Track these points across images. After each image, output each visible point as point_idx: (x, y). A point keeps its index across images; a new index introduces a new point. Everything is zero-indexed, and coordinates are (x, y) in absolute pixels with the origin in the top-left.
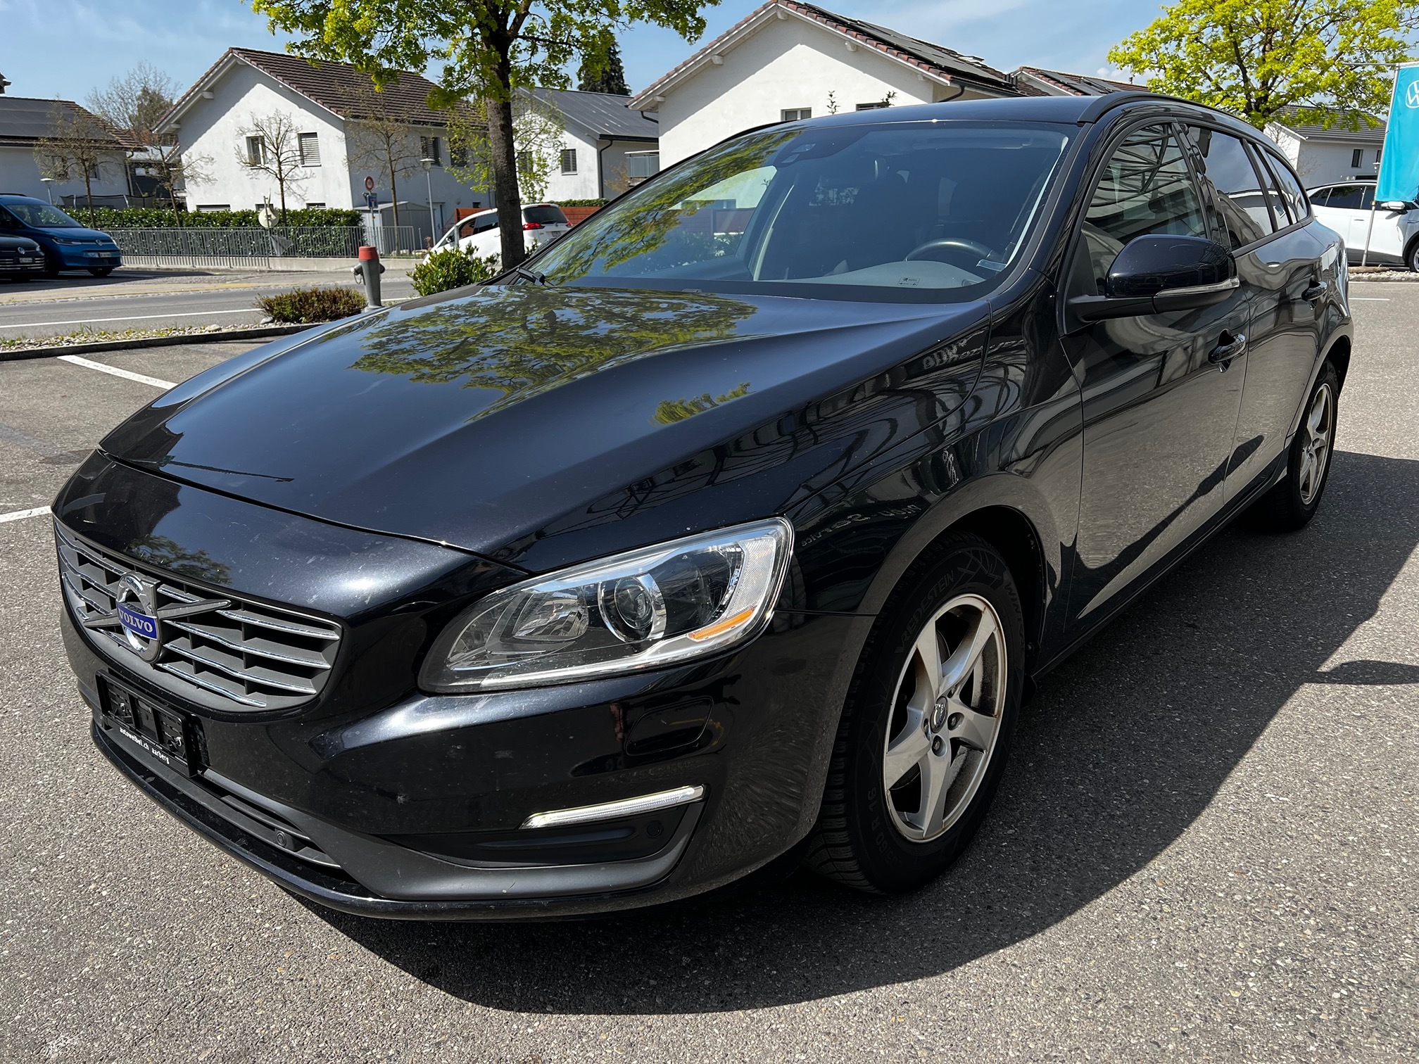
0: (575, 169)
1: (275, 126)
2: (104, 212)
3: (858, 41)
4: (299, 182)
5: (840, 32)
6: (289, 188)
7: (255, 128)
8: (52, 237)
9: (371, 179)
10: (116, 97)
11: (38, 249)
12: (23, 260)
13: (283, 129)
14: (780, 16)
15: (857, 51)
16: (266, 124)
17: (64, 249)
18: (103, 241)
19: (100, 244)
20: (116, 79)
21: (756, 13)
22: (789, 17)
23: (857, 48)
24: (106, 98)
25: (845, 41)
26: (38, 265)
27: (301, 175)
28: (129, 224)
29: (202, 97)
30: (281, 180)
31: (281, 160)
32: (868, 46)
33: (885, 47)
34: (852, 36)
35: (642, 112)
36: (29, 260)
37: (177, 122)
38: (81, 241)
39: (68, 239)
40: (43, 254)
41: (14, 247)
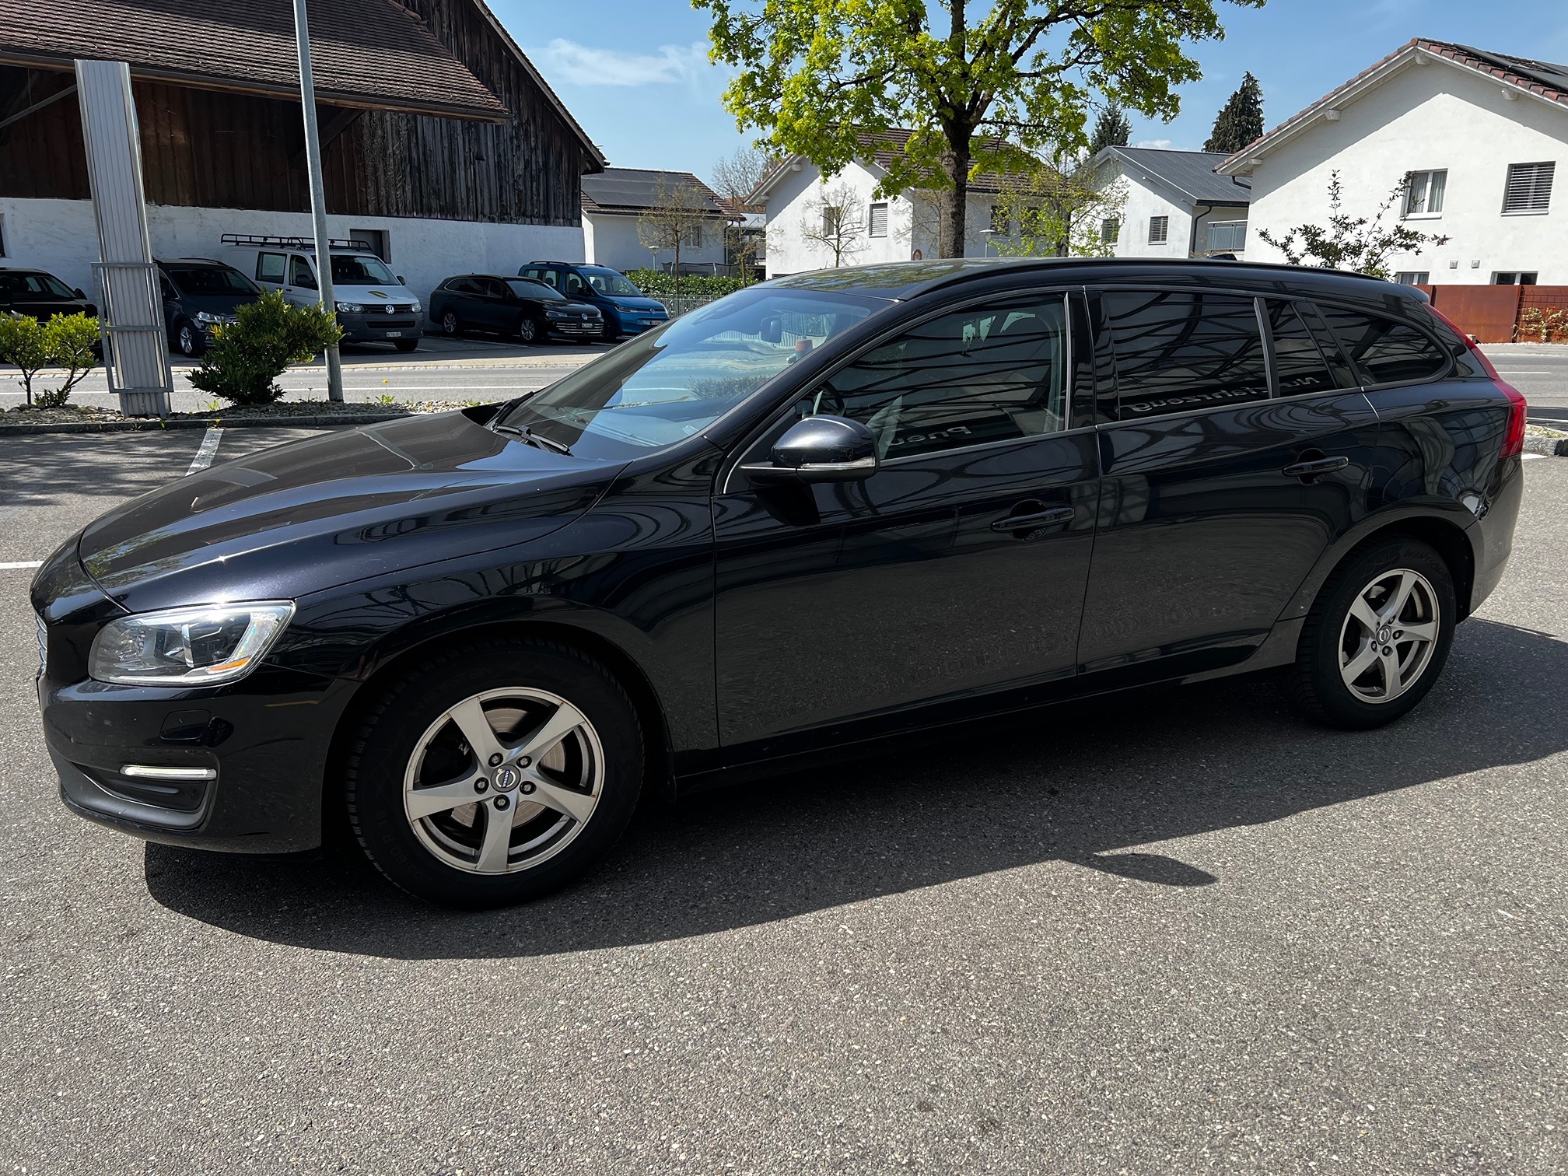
0: (1164, 239)
1: (840, 199)
2: (693, 279)
3: (1519, 88)
4: (854, 255)
5: (1496, 77)
6: (843, 260)
7: (822, 201)
8: (616, 305)
9: (920, 252)
10: (739, 166)
11: (599, 316)
12: (585, 325)
13: (846, 202)
14: (1418, 61)
15: (1517, 100)
16: (832, 196)
17: (623, 316)
18: (656, 310)
19: (654, 312)
20: (741, 149)
21: (1387, 59)
22: (1431, 63)
23: (1518, 97)
24: (730, 167)
25: (1502, 88)
26: (598, 330)
27: (857, 247)
28: (710, 291)
29: (791, 170)
30: (838, 252)
31: (841, 232)
32: (1532, 93)
33: (1555, 95)
34: (1511, 81)
35: (1234, 178)
36: (590, 325)
37: (767, 194)
38: (638, 310)
39: (628, 307)
40: (602, 320)
41: (579, 313)
